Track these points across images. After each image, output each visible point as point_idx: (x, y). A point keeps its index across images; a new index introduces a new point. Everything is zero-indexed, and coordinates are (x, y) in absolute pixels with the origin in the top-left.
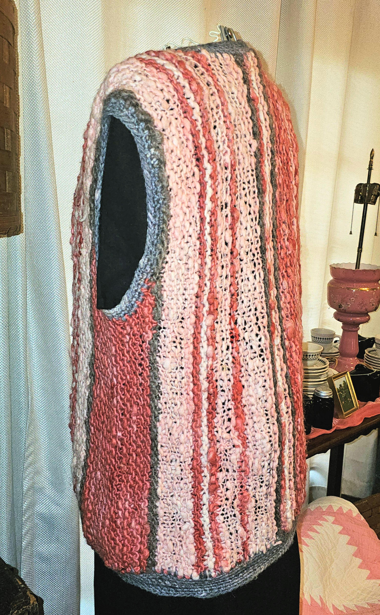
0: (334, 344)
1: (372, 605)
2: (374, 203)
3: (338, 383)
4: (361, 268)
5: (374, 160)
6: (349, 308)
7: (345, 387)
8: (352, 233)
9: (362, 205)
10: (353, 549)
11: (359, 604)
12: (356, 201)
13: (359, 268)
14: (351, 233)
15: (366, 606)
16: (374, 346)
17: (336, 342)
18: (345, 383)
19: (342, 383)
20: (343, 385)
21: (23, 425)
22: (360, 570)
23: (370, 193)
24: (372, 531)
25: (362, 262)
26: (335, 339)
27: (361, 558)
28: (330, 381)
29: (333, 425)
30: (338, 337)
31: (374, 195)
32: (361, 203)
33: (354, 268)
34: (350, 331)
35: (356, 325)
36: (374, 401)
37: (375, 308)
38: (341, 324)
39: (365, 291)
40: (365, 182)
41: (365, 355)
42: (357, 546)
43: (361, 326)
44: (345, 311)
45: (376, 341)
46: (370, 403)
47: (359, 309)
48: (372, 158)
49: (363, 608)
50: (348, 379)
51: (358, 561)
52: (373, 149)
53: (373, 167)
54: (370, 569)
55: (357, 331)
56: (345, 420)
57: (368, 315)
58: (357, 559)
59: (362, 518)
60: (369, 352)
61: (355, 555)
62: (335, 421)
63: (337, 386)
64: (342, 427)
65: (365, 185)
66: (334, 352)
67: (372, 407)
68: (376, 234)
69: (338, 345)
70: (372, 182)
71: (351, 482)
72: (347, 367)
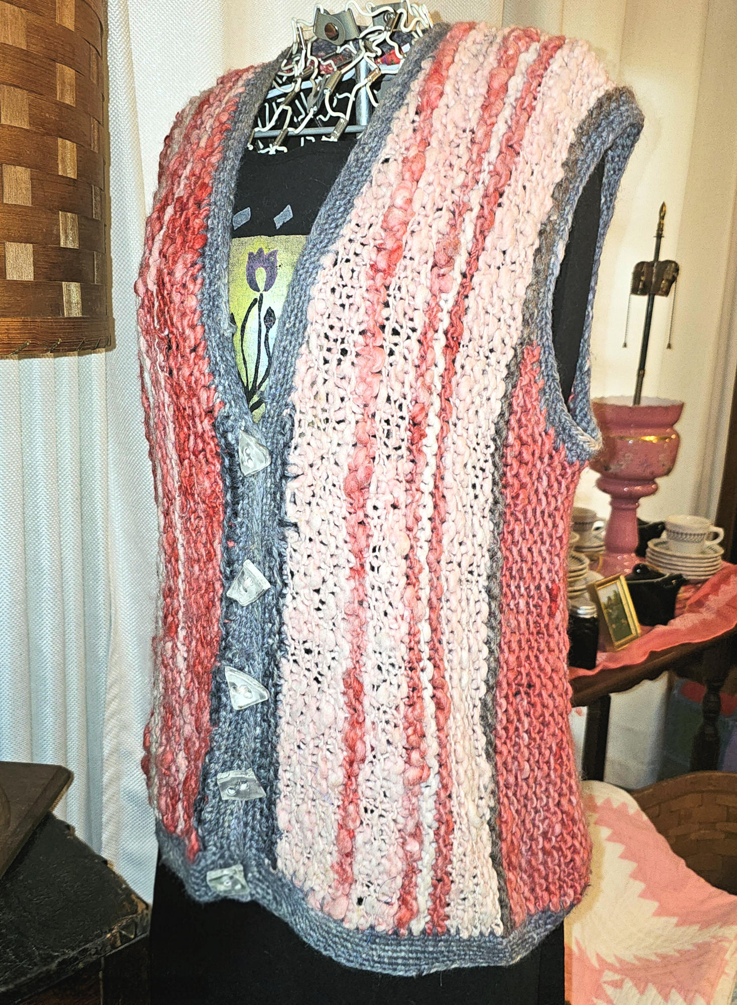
0: (595, 533)
1: (663, 957)
2: (666, 293)
3: (605, 594)
4: (644, 403)
5: (666, 221)
6: (622, 470)
7: (617, 601)
8: (628, 344)
9: (645, 299)
10: (630, 866)
11: (641, 954)
12: (635, 291)
13: (639, 403)
14: (625, 345)
15: (653, 958)
16: (664, 535)
17: (597, 529)
18: (617, 595)
19: (612, 595)
20: (613, 598)
21: (101, 653)
22: (642, 900)
23: (660, 277)
24: (661, 839)
25: (645, 393)
26: (596, 525)
27: (644, 880)
28: (592, 590)
29: (597, 662)
30: (601, 520)
31: (667, 280)
32: (643, 293)
33: (631, 404)
34: (624, 509)
35: (634, 499)
36: (665, 624)
37: (666, 471)
38: (607, 498)
39: (651, 442)
40: (650, 258)
41: (648, 550)
42: (636, 861)
43: (642, 501)
44: (616, 477)
45: (668, 527)
46: (660, 628)
47: (639, 471)
48: (662, 218)
49: (648, 960)
50: (622, 588)
51: (639, 886)
52: (663, 205)
53: (665, 233)
54: (659, 901)
55: (634, 510)
56: (618, 655)
57: (655, 483)
58: (637, 883)
59: (645, 818)
60: (656, 545)
61: (634, 876)
62: (601, 657)
63: (604, 600)
64: (613, 666)
65: (650, 265)
66: (595, 545)
67: (663, 634)
68: (669, 346)
69: (603, 533)
70: (662, 258)
71: (620, 764)
72: (618, 569)
